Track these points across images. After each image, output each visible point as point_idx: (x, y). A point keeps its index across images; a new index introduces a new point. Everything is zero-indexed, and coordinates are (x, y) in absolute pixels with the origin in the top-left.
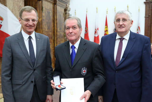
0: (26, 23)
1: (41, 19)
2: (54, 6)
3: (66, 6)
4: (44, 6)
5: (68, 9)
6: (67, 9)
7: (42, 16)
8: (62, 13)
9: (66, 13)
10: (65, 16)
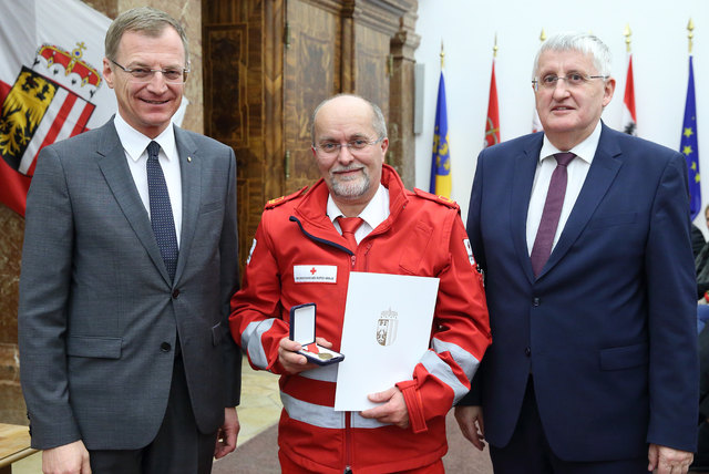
0: (139, 83)
1: (278, 80)
2: (342, 23)
3: (402, 25)
4: (292, 23)
5: (410, 40)
6: (405, 39)
7: (282, 68)
8: (378, 58)
9: (398, 59)
10: (392, 69)
